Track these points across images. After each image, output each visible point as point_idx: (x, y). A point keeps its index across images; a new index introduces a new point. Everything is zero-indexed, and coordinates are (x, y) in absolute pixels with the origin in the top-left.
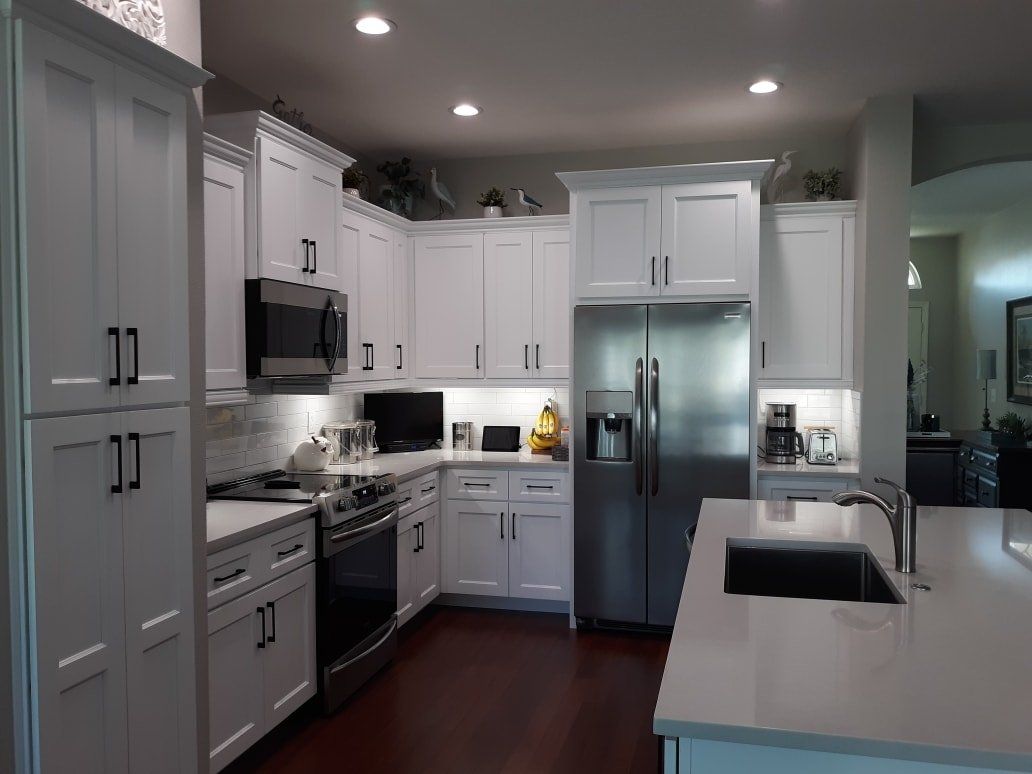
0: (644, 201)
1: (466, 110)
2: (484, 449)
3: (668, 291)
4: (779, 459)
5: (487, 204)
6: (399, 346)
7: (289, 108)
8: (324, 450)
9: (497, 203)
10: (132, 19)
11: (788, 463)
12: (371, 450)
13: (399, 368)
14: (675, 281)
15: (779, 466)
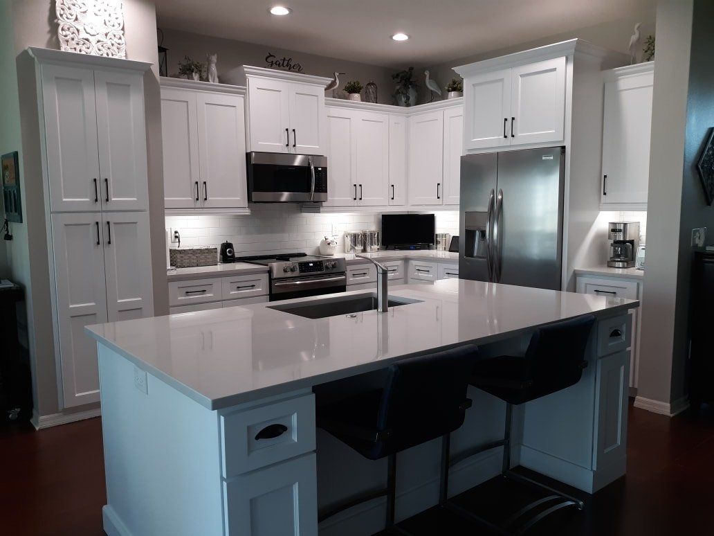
0: (502, 80)
1: (400, 37)
2: (450, 251)
3: (514, 141)
4: (617, 264)
5: (449, 91)
6: (393, 186)
7: (279, 58)
8: (329, 244)
9: (454, 89)
10: (103, 49)
11: (623, 267)
12: (375, 247)
13: (393, 199)
14: (519, 134)
15: (617, 269)
